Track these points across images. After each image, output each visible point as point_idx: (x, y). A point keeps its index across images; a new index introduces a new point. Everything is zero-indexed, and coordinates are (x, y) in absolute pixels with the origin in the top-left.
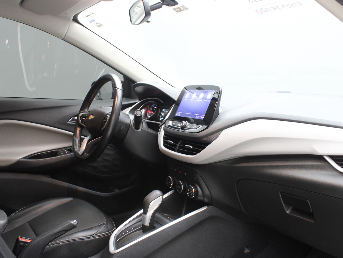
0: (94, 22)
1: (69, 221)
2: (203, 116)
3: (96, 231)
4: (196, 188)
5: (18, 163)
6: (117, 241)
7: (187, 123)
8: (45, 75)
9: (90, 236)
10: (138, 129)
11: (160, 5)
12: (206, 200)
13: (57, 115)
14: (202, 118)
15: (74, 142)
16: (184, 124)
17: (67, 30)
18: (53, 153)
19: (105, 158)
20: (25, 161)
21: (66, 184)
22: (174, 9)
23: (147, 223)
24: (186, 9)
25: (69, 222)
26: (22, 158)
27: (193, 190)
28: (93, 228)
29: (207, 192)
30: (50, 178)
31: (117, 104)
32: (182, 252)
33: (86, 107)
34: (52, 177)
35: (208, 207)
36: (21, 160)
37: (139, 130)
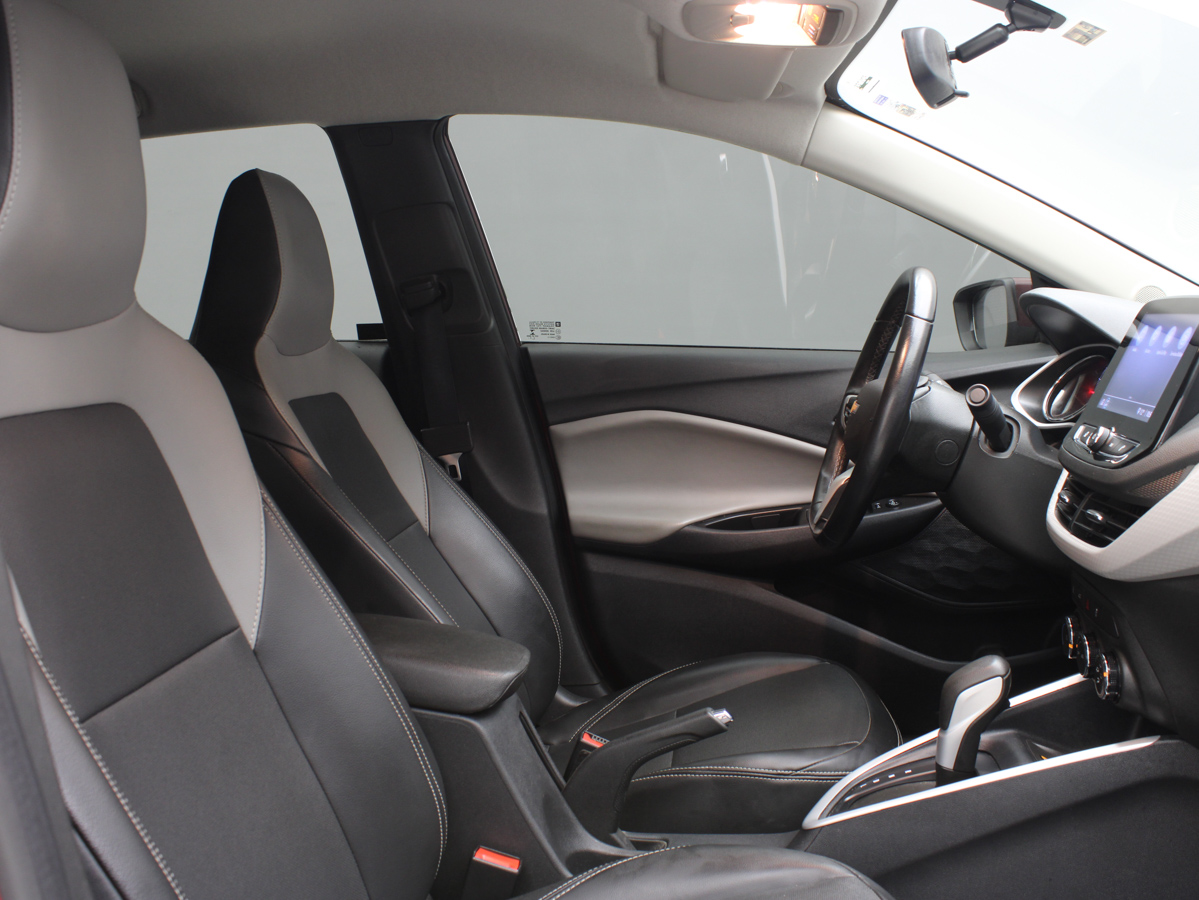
0: (888, 101)
1: (709, 709)
2: (1149, 409)
3: (813, 762)
4: (1115, 664)
5: (679, 537)
6: (848, 799)
7: (1112, 435)
8: (810, 271)
9: (789, 770)
10: (1004, 449)
11: (1000, 33)
12: (1158, 715)
13: (798, 399)
14: (1149, 414)
15: (822, 483)
16: (1100, 434)
17: (809, 136)
18: (788, 516)
19: (957, 545)
20: (697, 534)
21: (820, 617)
22: (1067, 36)
23: (948, 762)
24: (1098, 31)
25: (706, 713)
26: (689, 525)
27: (1107, 669)
28: (806, 749)
29: (1154, 684)
30: (772, 591)
31: (902, 368)
32: (1050, 880)
33: (867, 375)
34: (782, 589)
35: (1160, 739)
36: (686, 528)
37: (1005, 455)
